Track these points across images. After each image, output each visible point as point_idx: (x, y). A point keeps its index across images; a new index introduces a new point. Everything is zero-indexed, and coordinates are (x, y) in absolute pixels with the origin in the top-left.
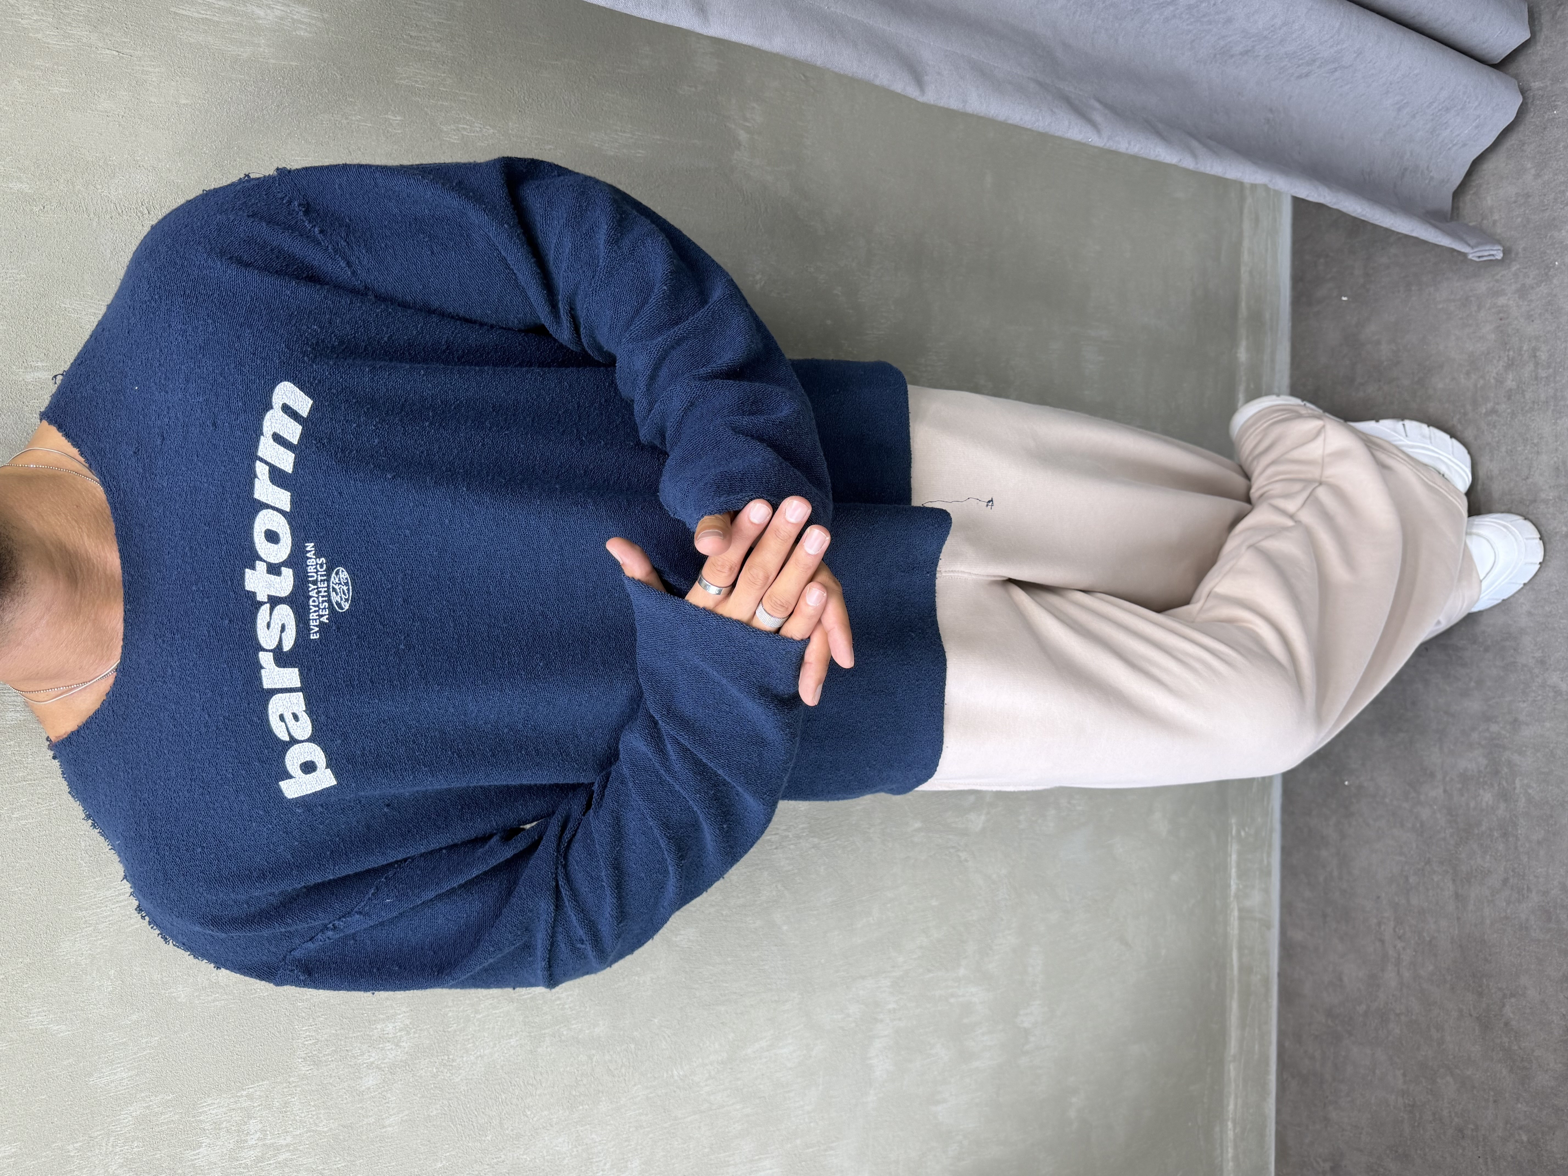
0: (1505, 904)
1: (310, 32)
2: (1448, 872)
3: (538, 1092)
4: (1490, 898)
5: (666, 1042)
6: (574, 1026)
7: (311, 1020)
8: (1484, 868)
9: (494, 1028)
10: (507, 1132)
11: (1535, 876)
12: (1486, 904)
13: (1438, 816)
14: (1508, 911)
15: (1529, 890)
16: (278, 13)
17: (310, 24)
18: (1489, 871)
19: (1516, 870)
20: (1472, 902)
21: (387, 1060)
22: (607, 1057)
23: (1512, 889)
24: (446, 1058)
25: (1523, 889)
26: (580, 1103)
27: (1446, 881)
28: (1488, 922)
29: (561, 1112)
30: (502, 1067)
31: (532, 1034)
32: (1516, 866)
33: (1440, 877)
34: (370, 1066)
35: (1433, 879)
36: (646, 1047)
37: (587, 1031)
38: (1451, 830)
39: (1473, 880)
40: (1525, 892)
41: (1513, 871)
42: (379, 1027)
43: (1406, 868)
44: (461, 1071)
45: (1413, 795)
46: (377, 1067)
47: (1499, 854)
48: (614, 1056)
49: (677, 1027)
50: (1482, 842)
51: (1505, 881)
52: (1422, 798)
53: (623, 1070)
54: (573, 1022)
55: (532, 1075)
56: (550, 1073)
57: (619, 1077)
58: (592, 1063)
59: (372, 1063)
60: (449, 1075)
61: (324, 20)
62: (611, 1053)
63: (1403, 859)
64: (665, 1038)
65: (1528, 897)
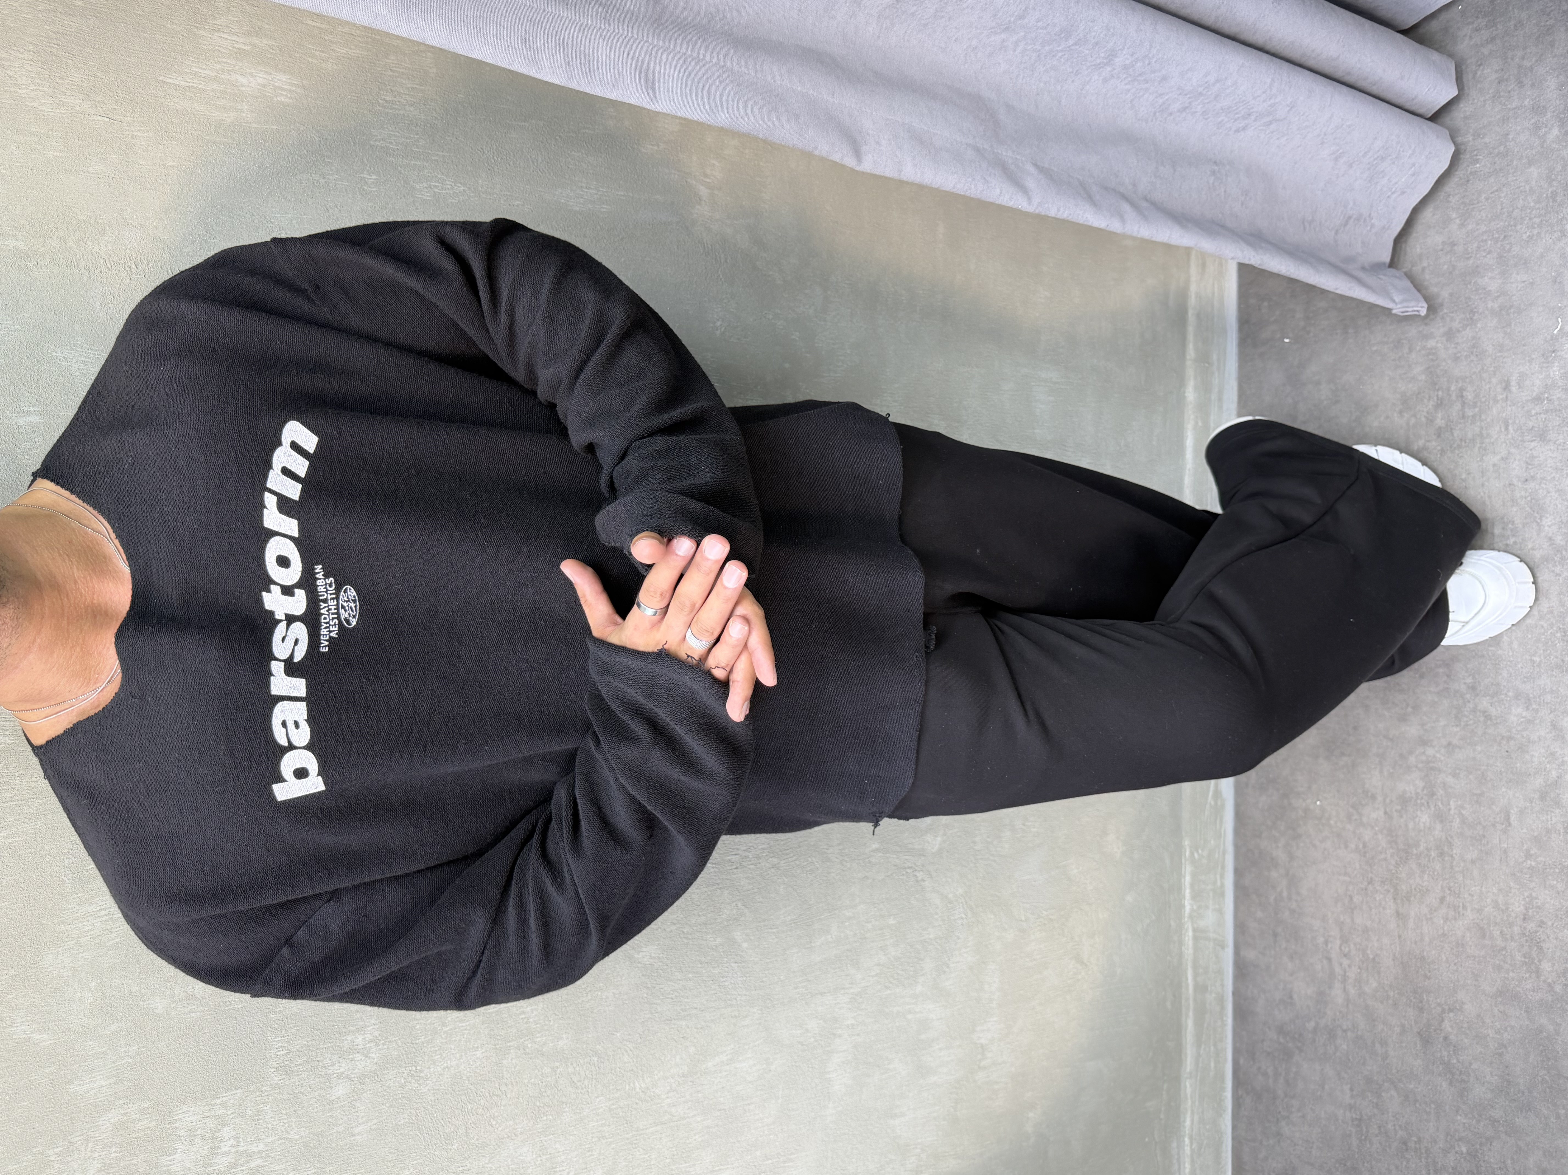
0: (1442, 922)
1: (290, 98)
2: (1389, 891)
3: (503, 1103)
4: (1429, 916)
5: (628, 1055)
6: (539, 1039)
7: (284, 1031)
8: (1422, 887)
9: (460, 1040)
10: (473, 1141)
11: (1470, 894)
12: (1424, 922)
13: (1380, 837)
14: (1446, 928)
15: (1465, 907)
16: (260, 81)
17: (290, 91)
18: (1428, 890)
19: (1452, 889)
20: (1412, 920)
21: (357, 1070)
22: (571, 1070)
23: (1449, 907)
24: (414, 1068)
25: (1459, 907)
26: (544, 1113)
27: (1387, 899)
28: (1427, 939)
29: (525, 1122)
30: (468, 1078)
31: (498, 1047)
32: (1452, 884)
33: (1381, 896)
34: (340, 1076)
35: (1375, 899)
36: (608, 1060)
37: (551, 1045)
38: (1391, 851)
39: (1412, 898)
40: (1461, 909)
41: (1449, 889)
42: (349, 1038)
43: (1351, 888)
44: (428, 1082)
45: (1355, 817)
46: (347, 1078)
47: (1436, 873)
48: (578, 1069)
49: (639, 1041)
50: (1420, 861)
51: (1442, 900)
52: (1365, 820)
53: (586, 1082)
54: (538, 1035)
55: (497, 1085)
56: (514, 1084)
57: (582, 1089)
58: (556, 1074)
59: (343, 1073)
60: (416, 1085)
61: (304, 87)
62: (575, 1065)
63: (1347, 879)
64: (627, 1051)
65: (1463, 914)
